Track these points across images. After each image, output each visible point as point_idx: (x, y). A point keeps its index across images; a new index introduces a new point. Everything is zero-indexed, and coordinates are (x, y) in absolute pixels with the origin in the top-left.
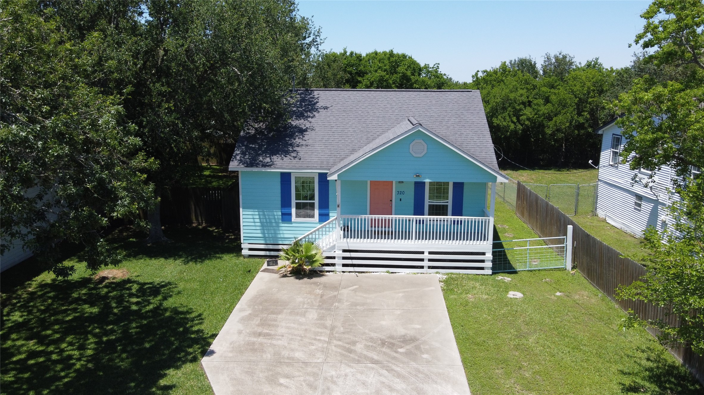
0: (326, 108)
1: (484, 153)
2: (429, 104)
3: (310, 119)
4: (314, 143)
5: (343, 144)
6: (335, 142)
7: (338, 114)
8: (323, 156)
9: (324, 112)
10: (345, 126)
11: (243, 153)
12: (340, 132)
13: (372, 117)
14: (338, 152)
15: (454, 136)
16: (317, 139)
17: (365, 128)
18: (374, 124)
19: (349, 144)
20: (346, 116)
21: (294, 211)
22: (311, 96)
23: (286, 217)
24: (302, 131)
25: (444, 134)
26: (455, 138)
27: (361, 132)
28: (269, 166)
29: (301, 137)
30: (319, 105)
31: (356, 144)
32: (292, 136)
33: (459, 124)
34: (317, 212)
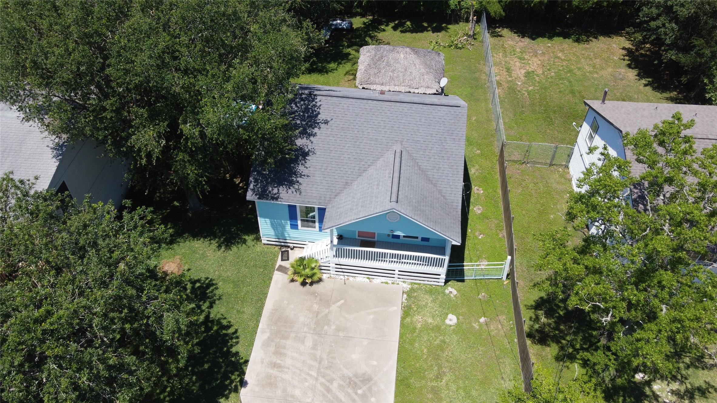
0: (326, 122)
1: (453, 195)
2: (418, 123)
3: (312, 138)
4: (315, 172)
5: (339, 175)
6: (332, 171)
7: (336, 133)
8: (322, 190)
9: (325, 129)
10: (342, 150)
11: (256, 181)
12: (337, 158)
13: (366, 139)
14: (334, 185)
15: (432, 171)
16: (317, 167)
17: (359, 154)
18: (367, 150)
19: (344, 175)
20: (343, 137)
21: (299, 223)
22: (314, 103)
23: (294, 226)
24: (304, 154)
25: (424, 167)
26: (432, 173)
27: (355, 160)
28: (277, 199)
29: (303, 162)
30: (321, 117)
31: (350, 176)
32: (296, 161)
33: (440, 155)
34: (317, 224)
